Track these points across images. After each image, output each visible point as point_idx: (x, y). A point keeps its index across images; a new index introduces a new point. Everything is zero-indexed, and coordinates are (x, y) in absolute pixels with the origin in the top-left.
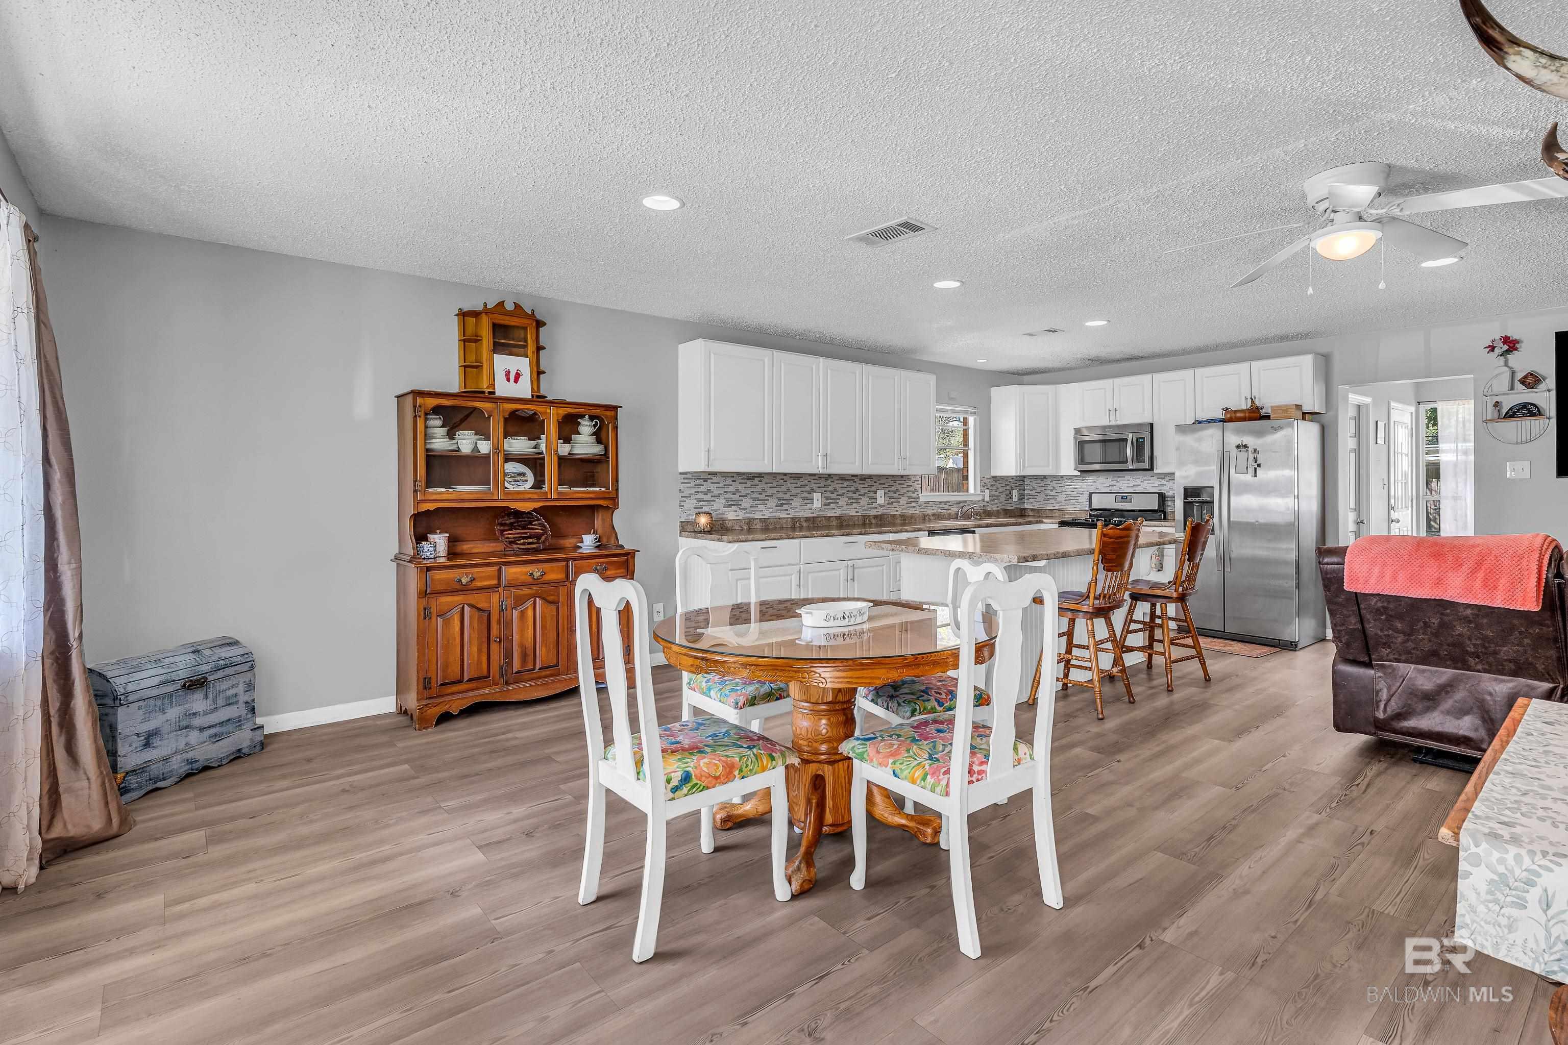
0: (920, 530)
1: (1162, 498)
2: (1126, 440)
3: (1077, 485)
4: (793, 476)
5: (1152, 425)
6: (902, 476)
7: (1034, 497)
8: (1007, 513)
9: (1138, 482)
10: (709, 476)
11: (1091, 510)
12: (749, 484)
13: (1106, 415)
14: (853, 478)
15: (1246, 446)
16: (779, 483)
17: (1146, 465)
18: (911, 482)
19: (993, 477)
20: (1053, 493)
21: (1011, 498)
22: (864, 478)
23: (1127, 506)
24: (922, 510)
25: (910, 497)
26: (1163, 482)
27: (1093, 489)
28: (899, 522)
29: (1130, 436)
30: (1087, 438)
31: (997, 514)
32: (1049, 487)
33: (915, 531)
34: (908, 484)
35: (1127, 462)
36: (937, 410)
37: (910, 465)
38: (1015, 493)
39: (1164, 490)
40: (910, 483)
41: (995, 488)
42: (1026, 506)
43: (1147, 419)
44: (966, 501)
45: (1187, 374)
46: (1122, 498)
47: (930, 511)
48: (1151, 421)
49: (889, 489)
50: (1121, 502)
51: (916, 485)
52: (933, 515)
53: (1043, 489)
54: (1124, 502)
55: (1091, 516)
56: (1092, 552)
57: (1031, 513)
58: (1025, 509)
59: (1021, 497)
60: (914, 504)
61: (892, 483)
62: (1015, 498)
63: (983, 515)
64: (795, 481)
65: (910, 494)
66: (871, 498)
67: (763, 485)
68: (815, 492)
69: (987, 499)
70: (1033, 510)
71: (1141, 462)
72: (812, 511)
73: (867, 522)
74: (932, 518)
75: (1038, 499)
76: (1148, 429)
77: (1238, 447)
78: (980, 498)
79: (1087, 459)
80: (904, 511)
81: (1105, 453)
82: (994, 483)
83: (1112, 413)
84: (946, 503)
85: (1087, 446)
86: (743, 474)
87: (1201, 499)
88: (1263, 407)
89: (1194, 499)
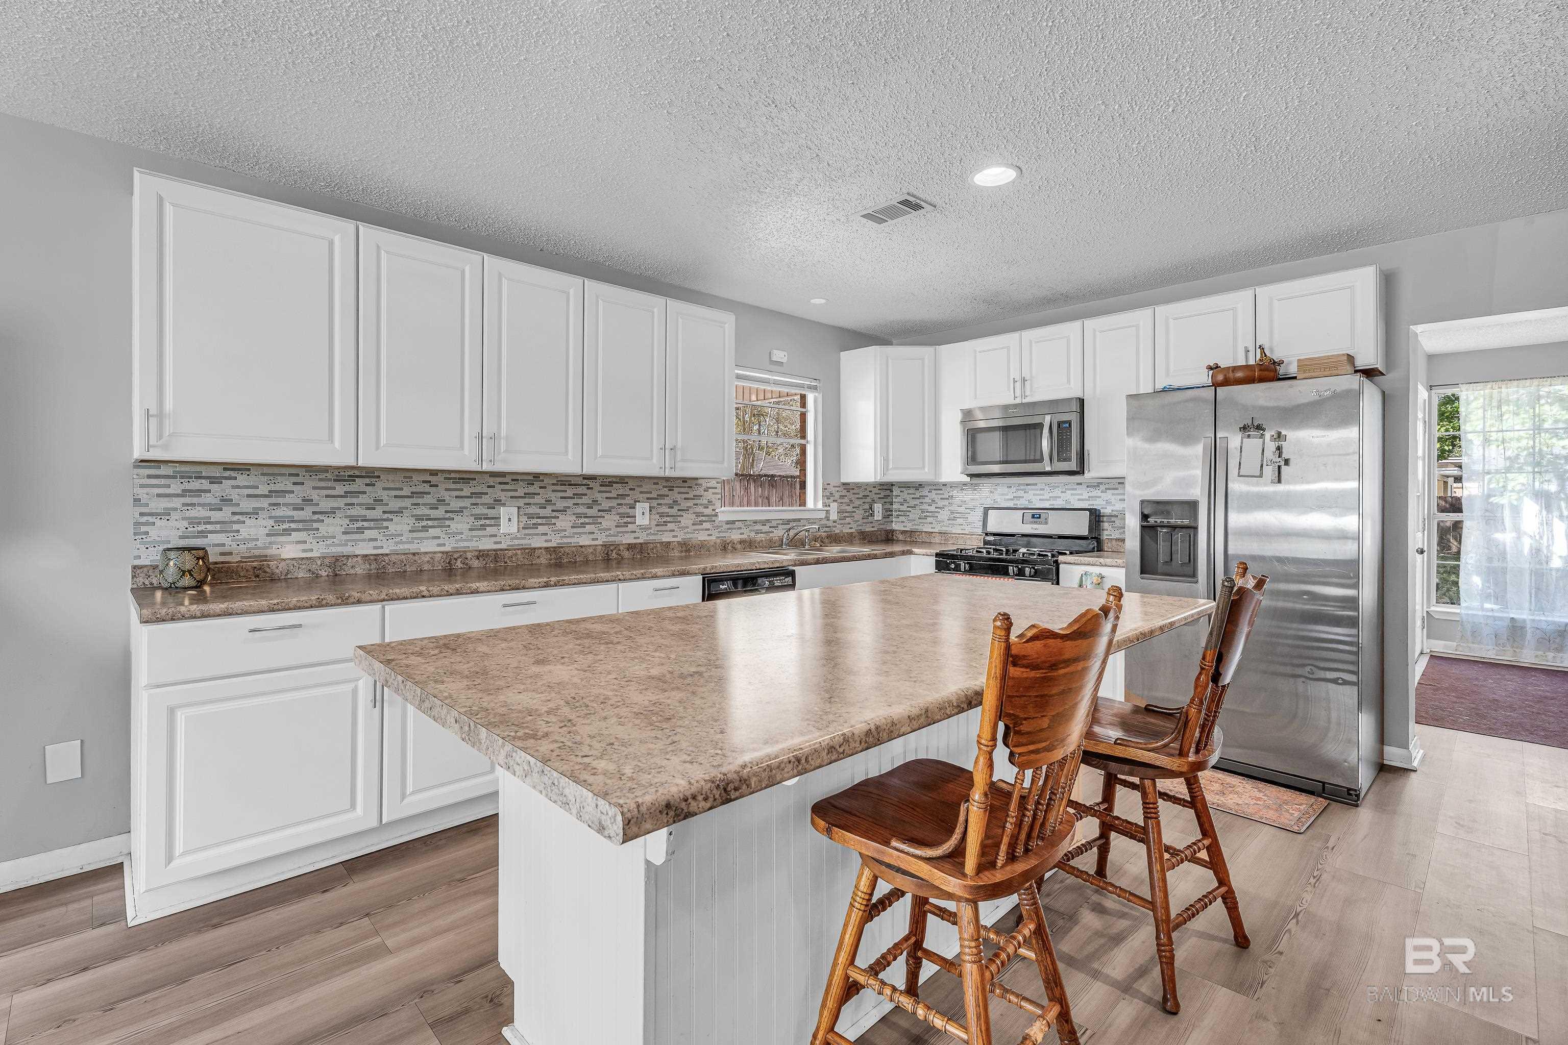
0: (683, 574)
1: (1096, 517)
2: (1040, 426)
3: (967, 496)
4: (453, 475)
5: (1082, 402)
6: (685, 480)
7: (905, 514)
8: (866, 538)
9: (1057, 492)
10: (227, 474)
11: (987, 534)
12: (340, 489)
13: (1009, 390)
14: (585, 482)
15: (1260, 428)
16: (420, 489)
17: (1073, 465)
18: (702, 489)
19: (844, 484)
20: (932, 508)
21: (872, 515)
22: (609, 482)
23: (1041, 529)
24: (722, 535)
25: (698, 515)
26: (1096, 493)
27: (989, 503)
28: (677, 554)
29: (1048, 418)
30: (982, 424)
31: (849, 539)
32: (927, 500)
33: (674, 575)
34: (697, 493)
35: (1041, 460)
36: (739, 377)
37: (683, 460)
38: (878, 508)
39: (1097, 504)
40: (700, 491)
41: (846, 500)
42: (895, 526)
43: (1074, 392)
44: (799, 520)
45: (1142, 316)
46: (1033, 516)
47: (735, 536)
48: (1080, 395)
49: (660, 501)
50: (1032, 523)
51: (709, 495)
52: (741, 542)
53: (917, 502)
54: (1035, 523)
55: (986, 543)
56: (972, 701)
57: (901, 537)
58: (893, 531)
59: (888, 514)
60: (706, 525)
61: (665, 491)
62: (878, 516)
63: (826, 541)
64: (458, 486)
65: (700, 509)
66: (622, 516)
67: (378, 491)
68: (504, 505)
69: (834, 516)
70: (903, 532)
71: (1065, 460)
72: (497, 539)
73: (614, 555)
74: (739, 546)
75: (912, 516)
76: (1075, 407)
77: (1245, 429)
78: (823, 515)
79: (980, 458)
80: (688, 536)
81: (1006, 446)
82: (844, 493)
83: (1018, 385)
84: (764, 523)
85: (980, 437)
86: (325, 469)
87: (1173, 522)
88: (1281, 362)
89: (1159, 521)
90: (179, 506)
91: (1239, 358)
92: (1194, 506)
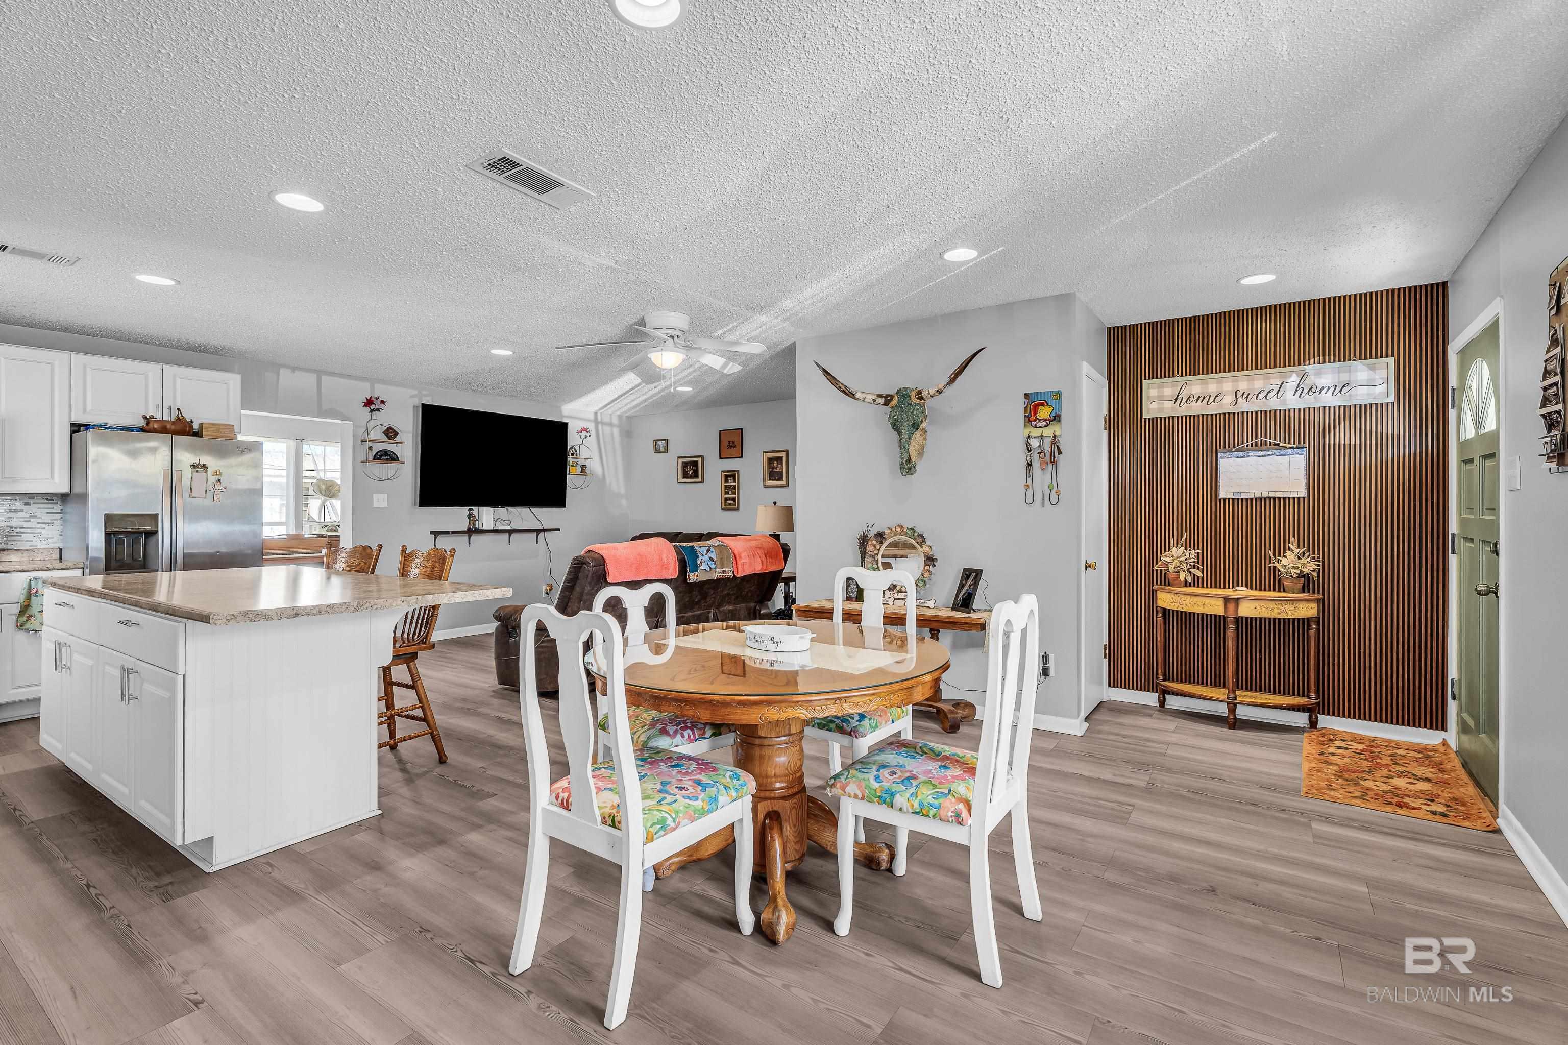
15: (204, 466)
77: (194, 466)
87: (136, 529)
88: (192, 422)
89: (123, 529)
91: (151, 412)
92: (154, 517)
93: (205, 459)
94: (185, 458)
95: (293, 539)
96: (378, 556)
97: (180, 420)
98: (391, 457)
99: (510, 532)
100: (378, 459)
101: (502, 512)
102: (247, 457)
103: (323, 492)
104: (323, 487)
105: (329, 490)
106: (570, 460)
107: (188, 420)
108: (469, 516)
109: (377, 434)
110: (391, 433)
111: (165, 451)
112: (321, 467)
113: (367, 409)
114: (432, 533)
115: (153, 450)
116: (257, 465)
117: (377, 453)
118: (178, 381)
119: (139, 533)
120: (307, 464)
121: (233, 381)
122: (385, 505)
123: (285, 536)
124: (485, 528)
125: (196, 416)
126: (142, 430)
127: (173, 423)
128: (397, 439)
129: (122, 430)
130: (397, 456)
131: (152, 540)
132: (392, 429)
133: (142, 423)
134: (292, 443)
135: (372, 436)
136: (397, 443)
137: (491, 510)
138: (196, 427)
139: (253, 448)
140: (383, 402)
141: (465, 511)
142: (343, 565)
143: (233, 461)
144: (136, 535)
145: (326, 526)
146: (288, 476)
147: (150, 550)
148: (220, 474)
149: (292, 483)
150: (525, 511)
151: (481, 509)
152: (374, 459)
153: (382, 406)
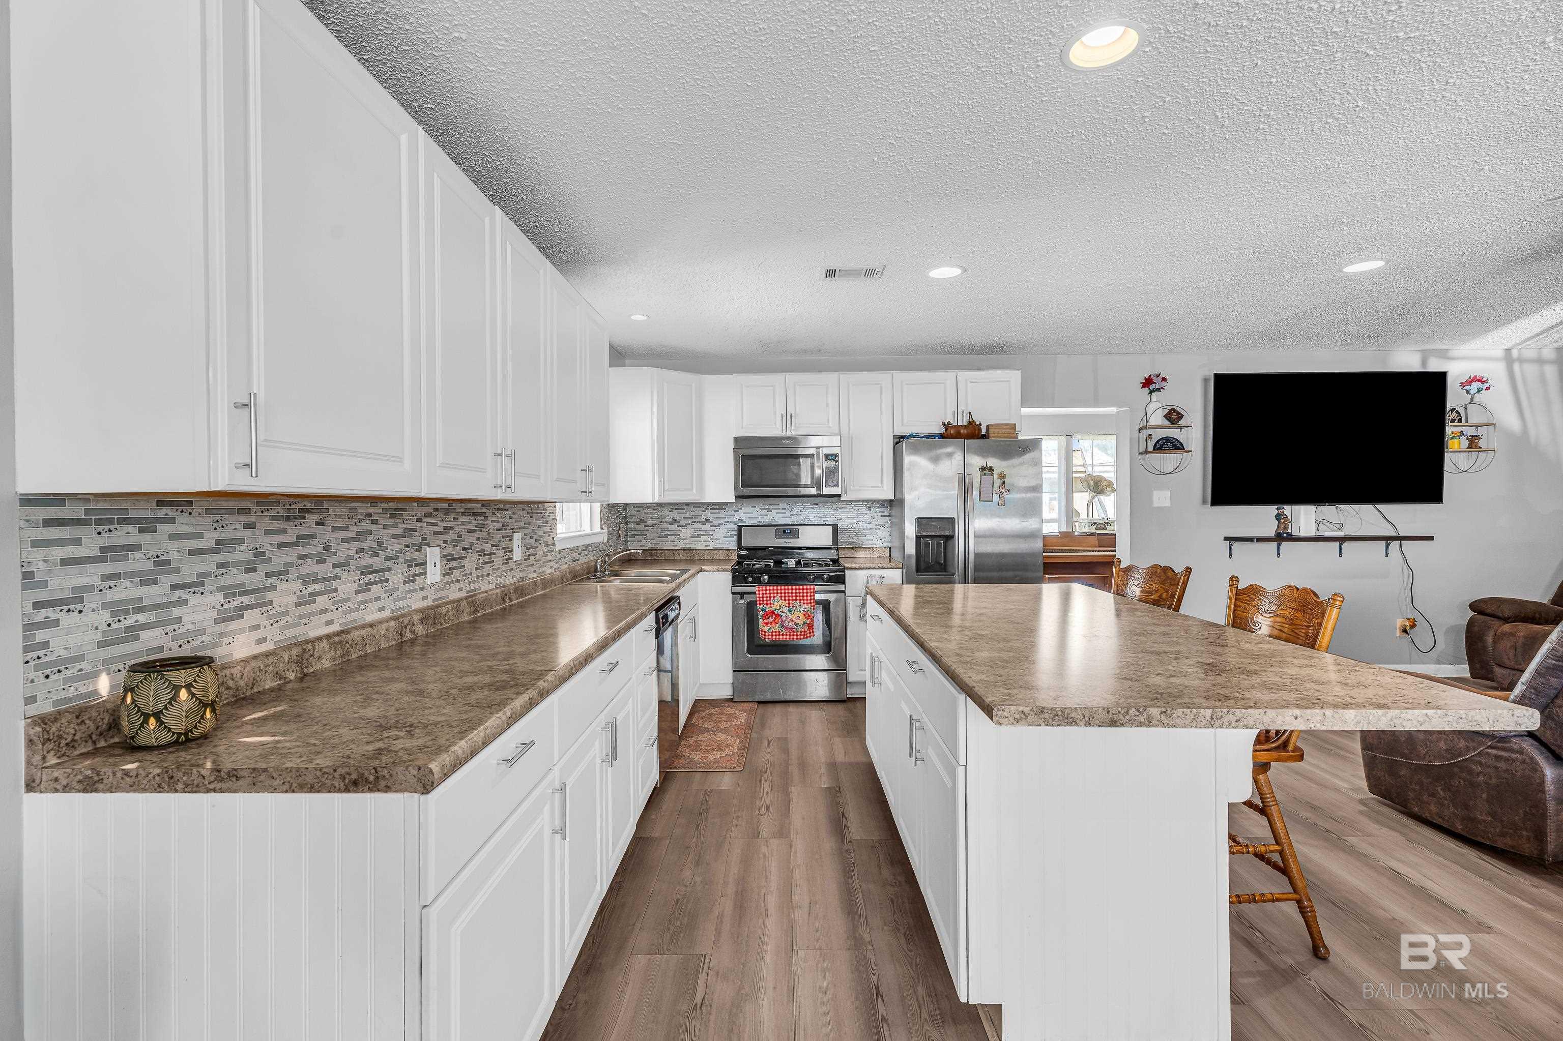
2: (812, 456)
11: (740, 549)
13: (775, 423)
14: (484, 510)
15: (991, 469)
18: (547, 515)
20: (674, 527)
23: (794, 543)
24: (557, 566)
25: (546, 544)
30: (756, 452)
40: (546, 518)
41: (610, 521)
43: (833, 430)
45: (884, 378)
50: (783, 538)
54: (787, 537)
65: (546, 538)
66: (505, 550)
71: (832, 486)
72: (425, 593)
77: (983, 469)
80: (541, 570)
82: (609, 514)
83: (785, 419)
87: (938, 533)
88: (980, 424)
89: (929, 533)
90: (96, 580)
91: (949, 418)
92: (951, 521)
93: (992, 462)
94: (976, 461)
95: (1065, 537)
96: (1185, 584)
97: (971, 423)
98: (1174, 445)
99: (1341, 540)
100: (1160, 449)
101: (1329, 511)
102: (1028, 456)
103: (1092, 488)
104: (1092, 483)
105: (1098, 486)
106: (1449, 430)
107: (978, 423)
108: (1278, 517)
109: (1157, 419)
110: (1174, 416)
111: (959, 456)
112: (1089, 462)
113: (1147, 390)
114: (1226, 539)
115: (950, 455)
116: (1037, 463)
117: (1157, 442)
118: (969, 384)
119: (940, 536)
120: (1077, 460)
121: (1014, 377)
122: (1167, 504)
123: (1058, 534)
124: (1303, 534)
125: (984, 419)
126: (942, 436)
127: (965, 427)
128: (1182, 422)
129: (927, 438)
130: (1181, 444)
131: (950, 542)
132: (1175, 411)
133: (943, 430)
134: (1063, 439)
135: (1152, 422)
136: (1181, 428)
137: (1311, 508)
138: (984, 431)
139: (1031, 446)
140: (1164, 379)
141: (1272, 510)
142: (1138, 591)
143: (1015, 461)
144: (938, 539)
145: (1095, 523)
146: (1059, 473)
147: (949, 555)
148: (1004, 477)
149: (1063, 480)
150: (1367, 510)
151: (1296, 507)
152: (1154, 449)
153: (1164, 383)
